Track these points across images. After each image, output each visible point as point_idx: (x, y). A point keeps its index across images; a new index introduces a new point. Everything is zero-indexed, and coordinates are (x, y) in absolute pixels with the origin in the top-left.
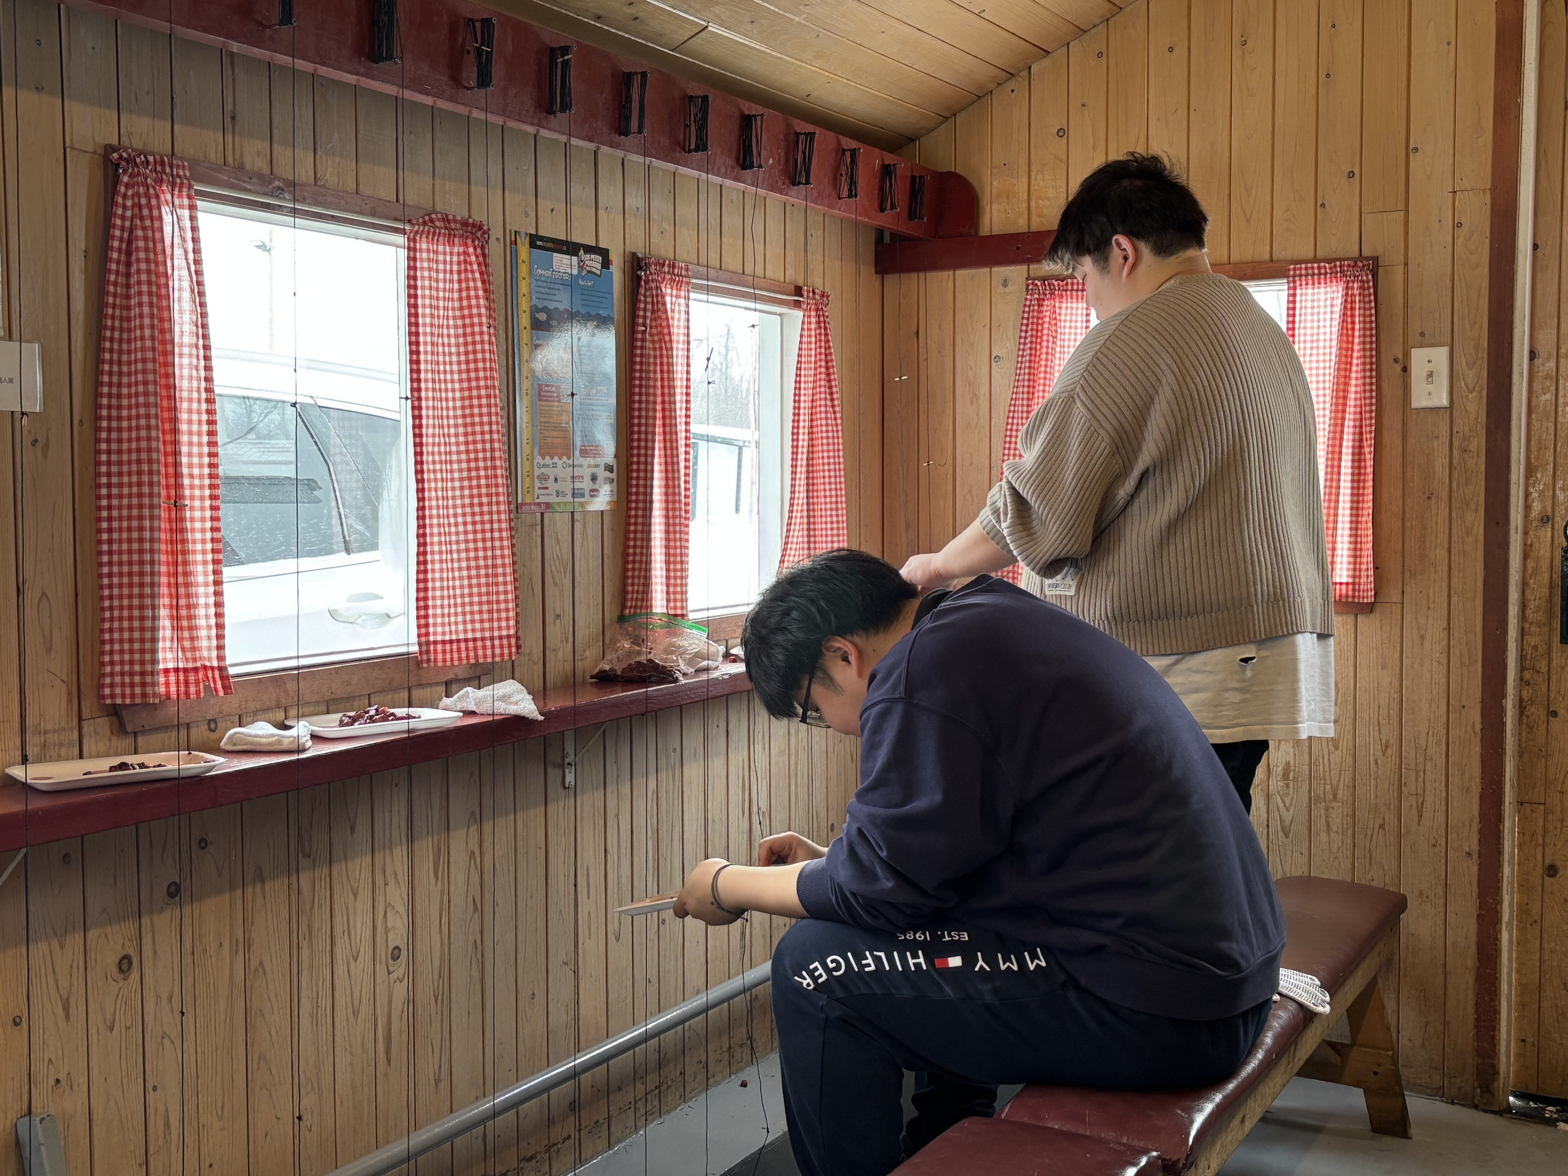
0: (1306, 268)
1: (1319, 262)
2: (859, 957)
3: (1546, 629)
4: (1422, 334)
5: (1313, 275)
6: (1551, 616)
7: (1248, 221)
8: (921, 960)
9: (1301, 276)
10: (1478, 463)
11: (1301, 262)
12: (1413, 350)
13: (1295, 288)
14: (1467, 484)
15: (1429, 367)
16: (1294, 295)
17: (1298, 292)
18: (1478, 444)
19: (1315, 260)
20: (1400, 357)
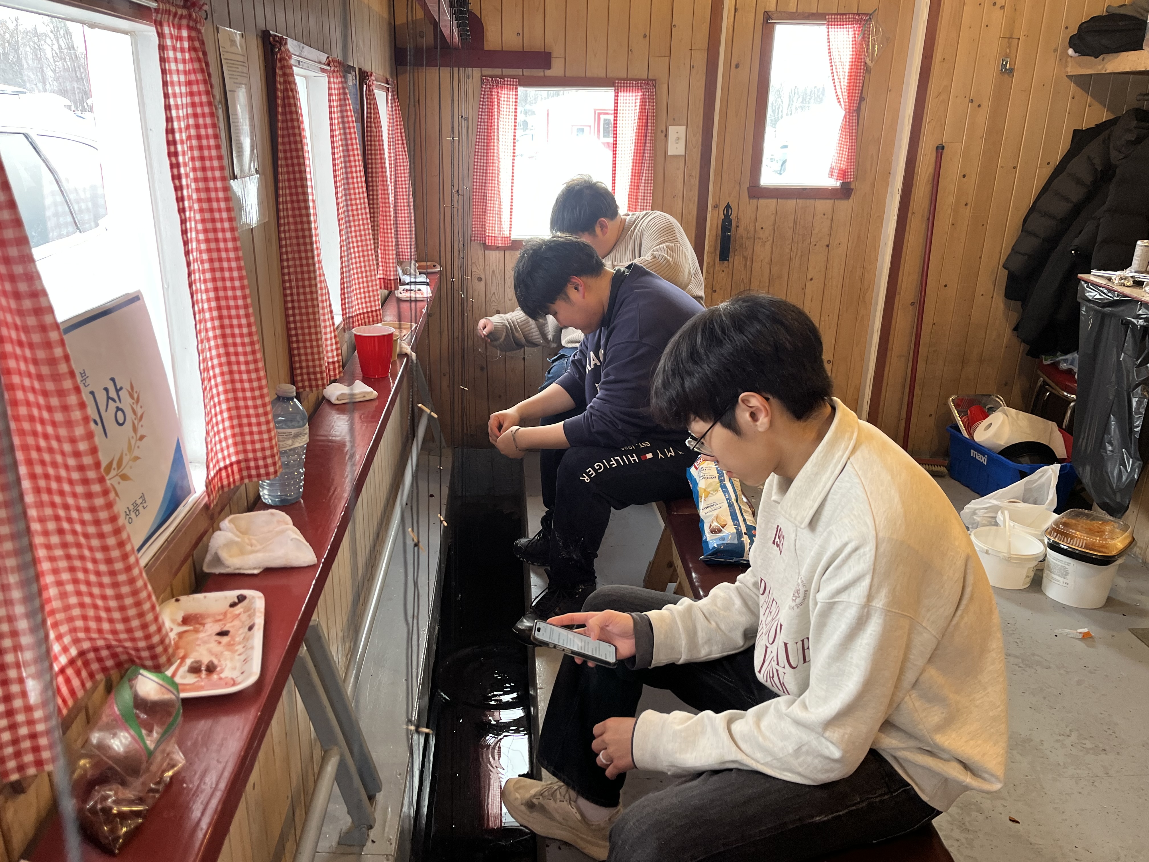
0: (624, 83)
1: (630, 80)
2: (609, 462)
3: (713, 255)
4: (674, 119)
5: (627, 87)
6: (716, 249)
7: (595, 55)
8: (636, 458)
9: (621, 86)
10: (696, 182)
11: (621, 79)
12: (670, 127)
13: (618, 93)
14: (691, 191)
15: (677, 135)
16: (618, 96)
17: (619, 94)
18: (696, 173)
19: (627, 79)
20: (664, 130)
